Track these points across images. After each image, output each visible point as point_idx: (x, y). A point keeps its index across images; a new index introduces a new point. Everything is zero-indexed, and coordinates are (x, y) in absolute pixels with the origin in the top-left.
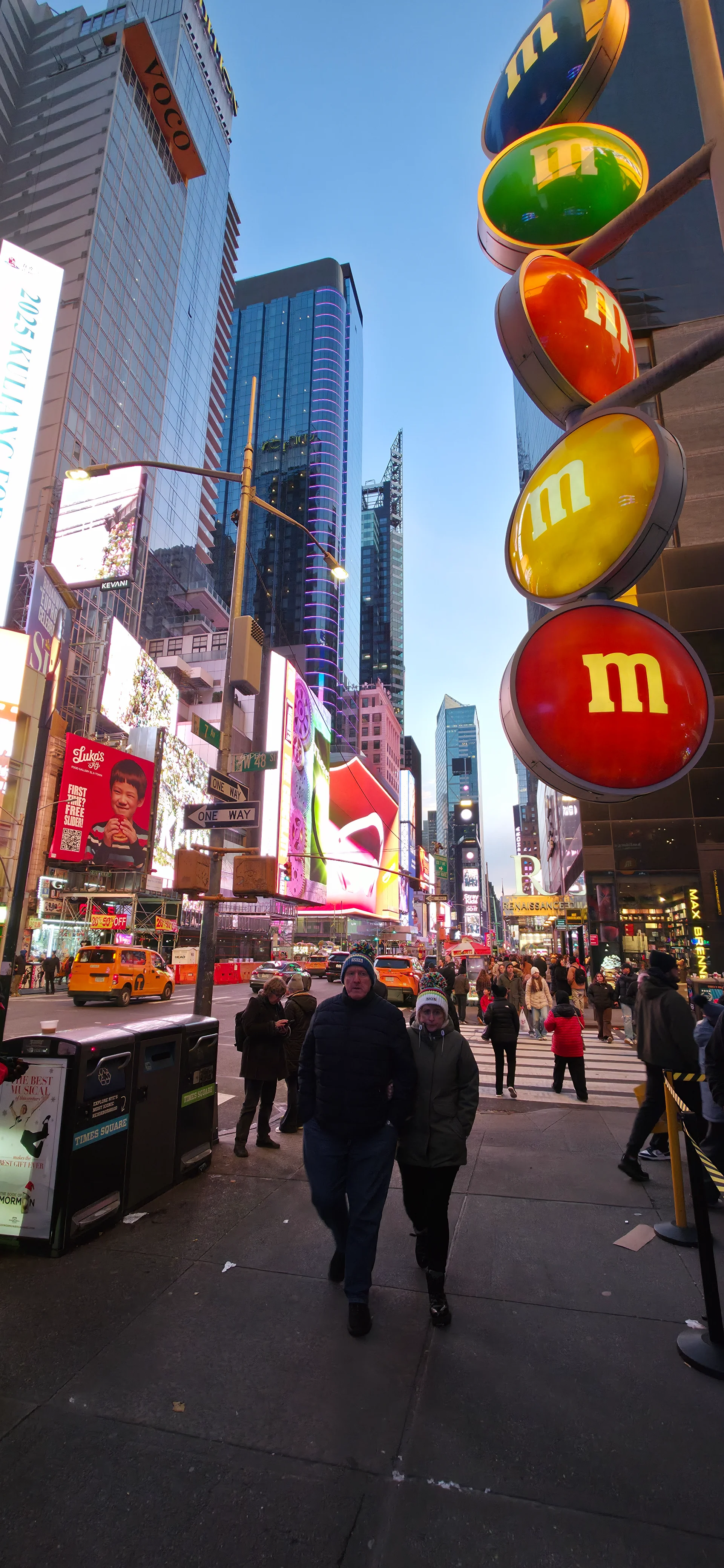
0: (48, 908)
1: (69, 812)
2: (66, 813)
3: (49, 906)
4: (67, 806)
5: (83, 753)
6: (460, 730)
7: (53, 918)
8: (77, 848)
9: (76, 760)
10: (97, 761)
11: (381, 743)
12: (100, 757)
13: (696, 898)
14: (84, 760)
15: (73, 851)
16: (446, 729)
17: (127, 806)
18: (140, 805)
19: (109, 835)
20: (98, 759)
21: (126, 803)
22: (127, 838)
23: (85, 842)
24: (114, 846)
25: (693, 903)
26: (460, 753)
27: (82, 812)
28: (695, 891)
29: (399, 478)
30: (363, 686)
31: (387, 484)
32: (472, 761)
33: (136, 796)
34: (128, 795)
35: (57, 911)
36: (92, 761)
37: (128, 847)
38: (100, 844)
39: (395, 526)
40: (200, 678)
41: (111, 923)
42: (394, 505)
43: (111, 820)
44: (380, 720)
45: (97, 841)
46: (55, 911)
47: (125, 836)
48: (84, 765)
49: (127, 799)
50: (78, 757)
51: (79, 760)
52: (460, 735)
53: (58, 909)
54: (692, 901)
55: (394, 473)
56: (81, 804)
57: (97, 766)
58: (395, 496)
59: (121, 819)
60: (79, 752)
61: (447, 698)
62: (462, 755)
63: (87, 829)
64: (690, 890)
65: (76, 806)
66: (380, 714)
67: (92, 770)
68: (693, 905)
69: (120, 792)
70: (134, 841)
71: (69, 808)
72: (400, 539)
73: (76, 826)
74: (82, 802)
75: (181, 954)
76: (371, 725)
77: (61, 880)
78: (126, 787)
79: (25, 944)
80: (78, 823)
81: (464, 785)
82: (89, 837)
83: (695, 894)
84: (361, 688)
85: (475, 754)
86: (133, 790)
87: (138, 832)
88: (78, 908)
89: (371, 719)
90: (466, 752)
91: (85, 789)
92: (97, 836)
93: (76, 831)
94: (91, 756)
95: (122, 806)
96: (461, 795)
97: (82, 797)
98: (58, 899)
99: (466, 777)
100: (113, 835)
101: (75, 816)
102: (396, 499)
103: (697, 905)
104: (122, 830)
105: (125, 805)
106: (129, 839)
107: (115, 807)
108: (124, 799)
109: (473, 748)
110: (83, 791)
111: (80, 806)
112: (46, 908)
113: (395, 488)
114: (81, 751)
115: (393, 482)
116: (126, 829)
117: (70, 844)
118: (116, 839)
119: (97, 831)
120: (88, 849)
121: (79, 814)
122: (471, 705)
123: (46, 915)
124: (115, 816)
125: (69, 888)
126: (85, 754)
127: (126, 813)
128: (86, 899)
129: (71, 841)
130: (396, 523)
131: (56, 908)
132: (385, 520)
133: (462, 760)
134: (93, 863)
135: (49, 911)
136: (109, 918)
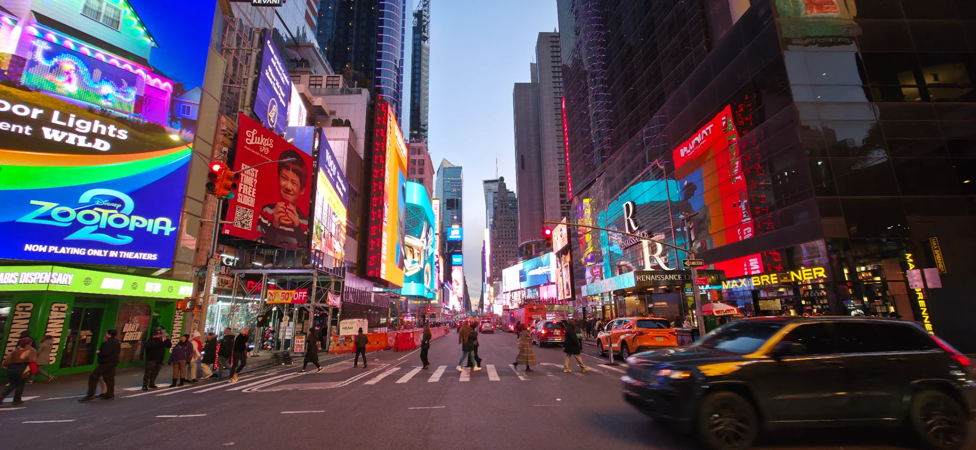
0: (220, 284)
1: (242, 190)
2: (240, 191)
3: (221, 282)
4: (241, 185)
5: (255, 136)
6: (452, 181)
7: (223, 294)
8: (249, 226)
9: (249, 141)
10: (267, 146)
11: (424, 180)
12: (269, 143)
13: (911, 261)
14: (256, 142)
15: (245, 228)
16: (444, 180)
17: (292, 193)
18: (302, 193)
19: (277, 216)
20: (267, 144)
21: (291, 189)
22: (291, 222)
23: (257, 222)
24: (281, 227)
25: (910, 264)
26: (452, 195)
27: (254, 193)
28: (910, 255)
29: (428, 10)
30: (412, 140)
31: (420, 12)
32: (459, 201)
33: (299, 184)
34: (293, 182)
35: (229, 287)
36: (262, 145)
37: (292, 230)
38: (269, 225)
39: (424, 41)
40: (321, 106)
41: (290, 298)
42: (424, 27)
43: (279, 203)
44: (424, 164)
45: (266, 222)
46: (226, 287)
47: (289, 219)
48: (256, 147)
49: (292, 186)
50: (250, 138)
51: (251, 142)
52: (452, 184)
53: (229, 285)
54: (909, 263)
55: (424, 6)
56: (253, 184)
57: (267, 151)
58: (425, 21)
59: (287, 203)
60: (251, 134)
61: (444, 160)
62: (453, 197)
63: (258, 209)
64: (907, 255)
65: (248, 186)
66: (423, 160)
67: (263, 153)
68: (910, 266)
69: (286, 179)
70: (297, 225)
71: (242, 186)
72: (428, 50)
73: (249, 205)
74: (254, 182)
75: (348, 325)
76: (417, 167)
77: (232, 258)
78: (291, 174)
79: (195, 321)
80: (250, 201)
81: (453, 216)
82: (260, 217)
83: (910, 258)
84: (410, 142)
85: (461, 197)
86: (297, 179)
87: (301, 217)
88: (252, 284)
89: (417, 163)
90: (455, 195)
91: (257, 171)
92: (266, 215)
93: (249, 210)
94: (262, 140)
95: (288, 191)
96: (452, 222)
97: (254, 178)
98: (228, 275)
99: (455, 211)
100: (281, 217)
101: (247, 195)
102: (425, 23)
103: (914, 266)
104: (287, 213)
105: (291, 191)
106: (293, 223)
107: (282, 192)
108: (289, 185)
109: (460, 193)
110: (255, 172)
111: (252, 186)
112: (218, 284)
113: (425, 16)
114: (253, 134)
115: (424, 12)
116: (291, 213)
117: (243, 222)
118: (283, 221)
119: (267, 212)
120: (259, 228)
121: (251, 193)
122: (459, 166)
123: (217, 291)
124: (283, 200)
125: (239, 266)
126: (256, 137)
127: (291, 198)
128: (261, 276)
129: (243, 219)
130: (426, 39)
131: (227, 284)
132: (419, 35)
133: (453, 200)
134: (263, 242)
135: (221, 287)
136: (288, 293)
